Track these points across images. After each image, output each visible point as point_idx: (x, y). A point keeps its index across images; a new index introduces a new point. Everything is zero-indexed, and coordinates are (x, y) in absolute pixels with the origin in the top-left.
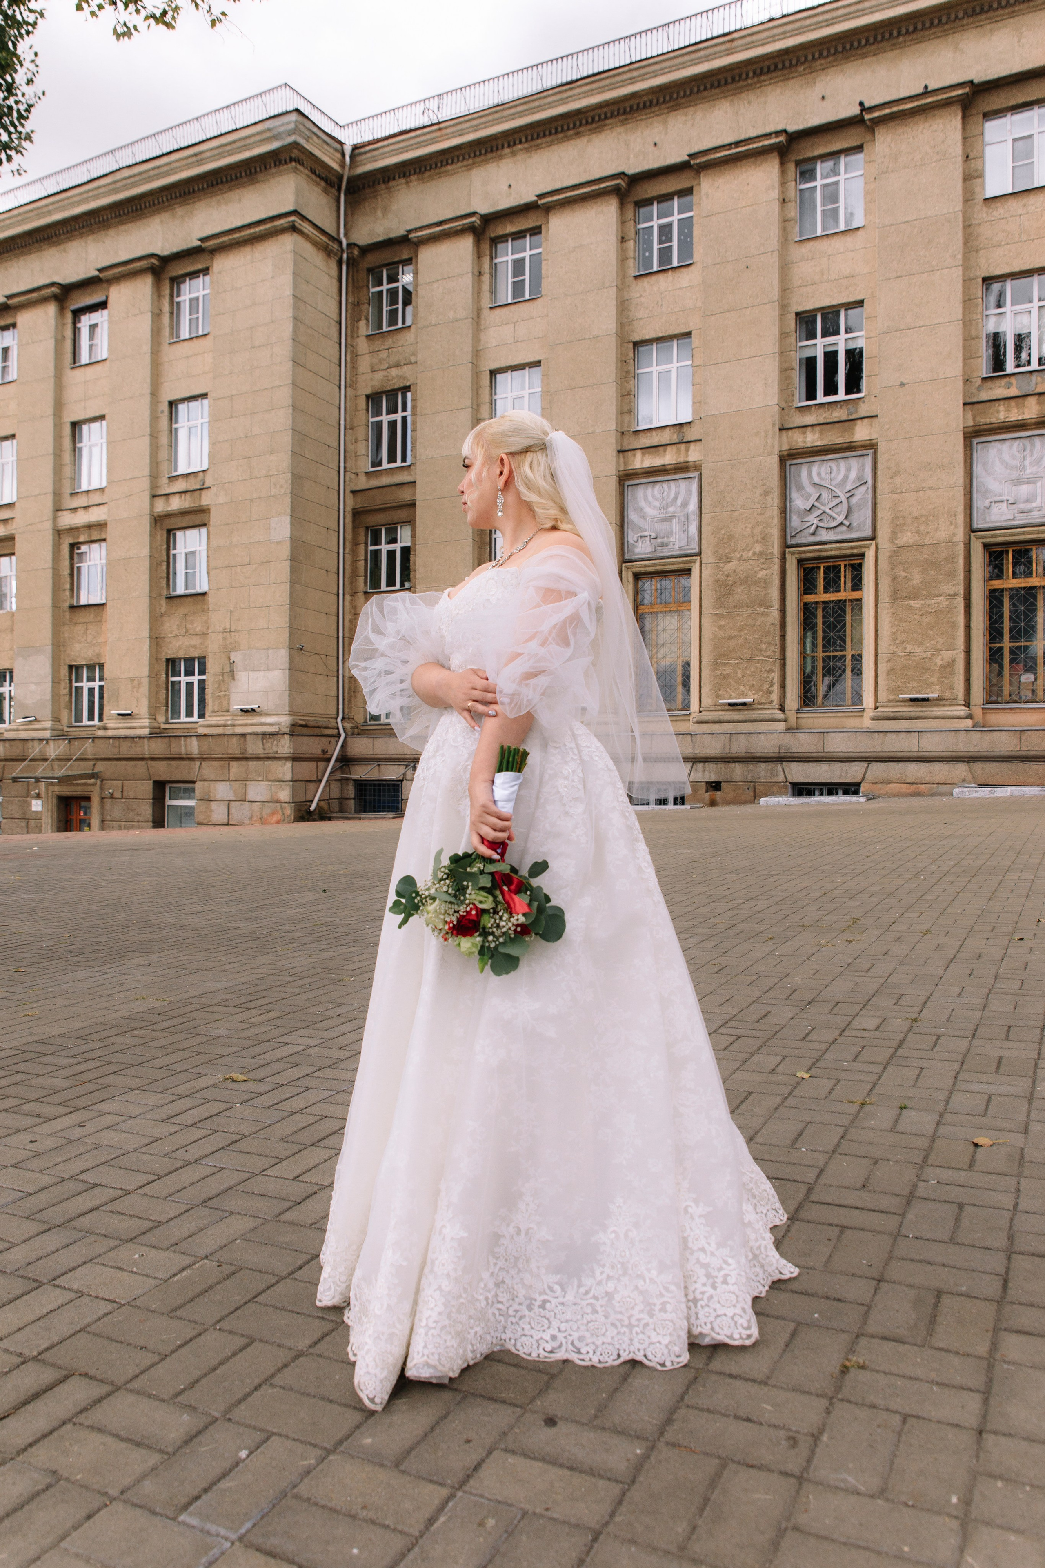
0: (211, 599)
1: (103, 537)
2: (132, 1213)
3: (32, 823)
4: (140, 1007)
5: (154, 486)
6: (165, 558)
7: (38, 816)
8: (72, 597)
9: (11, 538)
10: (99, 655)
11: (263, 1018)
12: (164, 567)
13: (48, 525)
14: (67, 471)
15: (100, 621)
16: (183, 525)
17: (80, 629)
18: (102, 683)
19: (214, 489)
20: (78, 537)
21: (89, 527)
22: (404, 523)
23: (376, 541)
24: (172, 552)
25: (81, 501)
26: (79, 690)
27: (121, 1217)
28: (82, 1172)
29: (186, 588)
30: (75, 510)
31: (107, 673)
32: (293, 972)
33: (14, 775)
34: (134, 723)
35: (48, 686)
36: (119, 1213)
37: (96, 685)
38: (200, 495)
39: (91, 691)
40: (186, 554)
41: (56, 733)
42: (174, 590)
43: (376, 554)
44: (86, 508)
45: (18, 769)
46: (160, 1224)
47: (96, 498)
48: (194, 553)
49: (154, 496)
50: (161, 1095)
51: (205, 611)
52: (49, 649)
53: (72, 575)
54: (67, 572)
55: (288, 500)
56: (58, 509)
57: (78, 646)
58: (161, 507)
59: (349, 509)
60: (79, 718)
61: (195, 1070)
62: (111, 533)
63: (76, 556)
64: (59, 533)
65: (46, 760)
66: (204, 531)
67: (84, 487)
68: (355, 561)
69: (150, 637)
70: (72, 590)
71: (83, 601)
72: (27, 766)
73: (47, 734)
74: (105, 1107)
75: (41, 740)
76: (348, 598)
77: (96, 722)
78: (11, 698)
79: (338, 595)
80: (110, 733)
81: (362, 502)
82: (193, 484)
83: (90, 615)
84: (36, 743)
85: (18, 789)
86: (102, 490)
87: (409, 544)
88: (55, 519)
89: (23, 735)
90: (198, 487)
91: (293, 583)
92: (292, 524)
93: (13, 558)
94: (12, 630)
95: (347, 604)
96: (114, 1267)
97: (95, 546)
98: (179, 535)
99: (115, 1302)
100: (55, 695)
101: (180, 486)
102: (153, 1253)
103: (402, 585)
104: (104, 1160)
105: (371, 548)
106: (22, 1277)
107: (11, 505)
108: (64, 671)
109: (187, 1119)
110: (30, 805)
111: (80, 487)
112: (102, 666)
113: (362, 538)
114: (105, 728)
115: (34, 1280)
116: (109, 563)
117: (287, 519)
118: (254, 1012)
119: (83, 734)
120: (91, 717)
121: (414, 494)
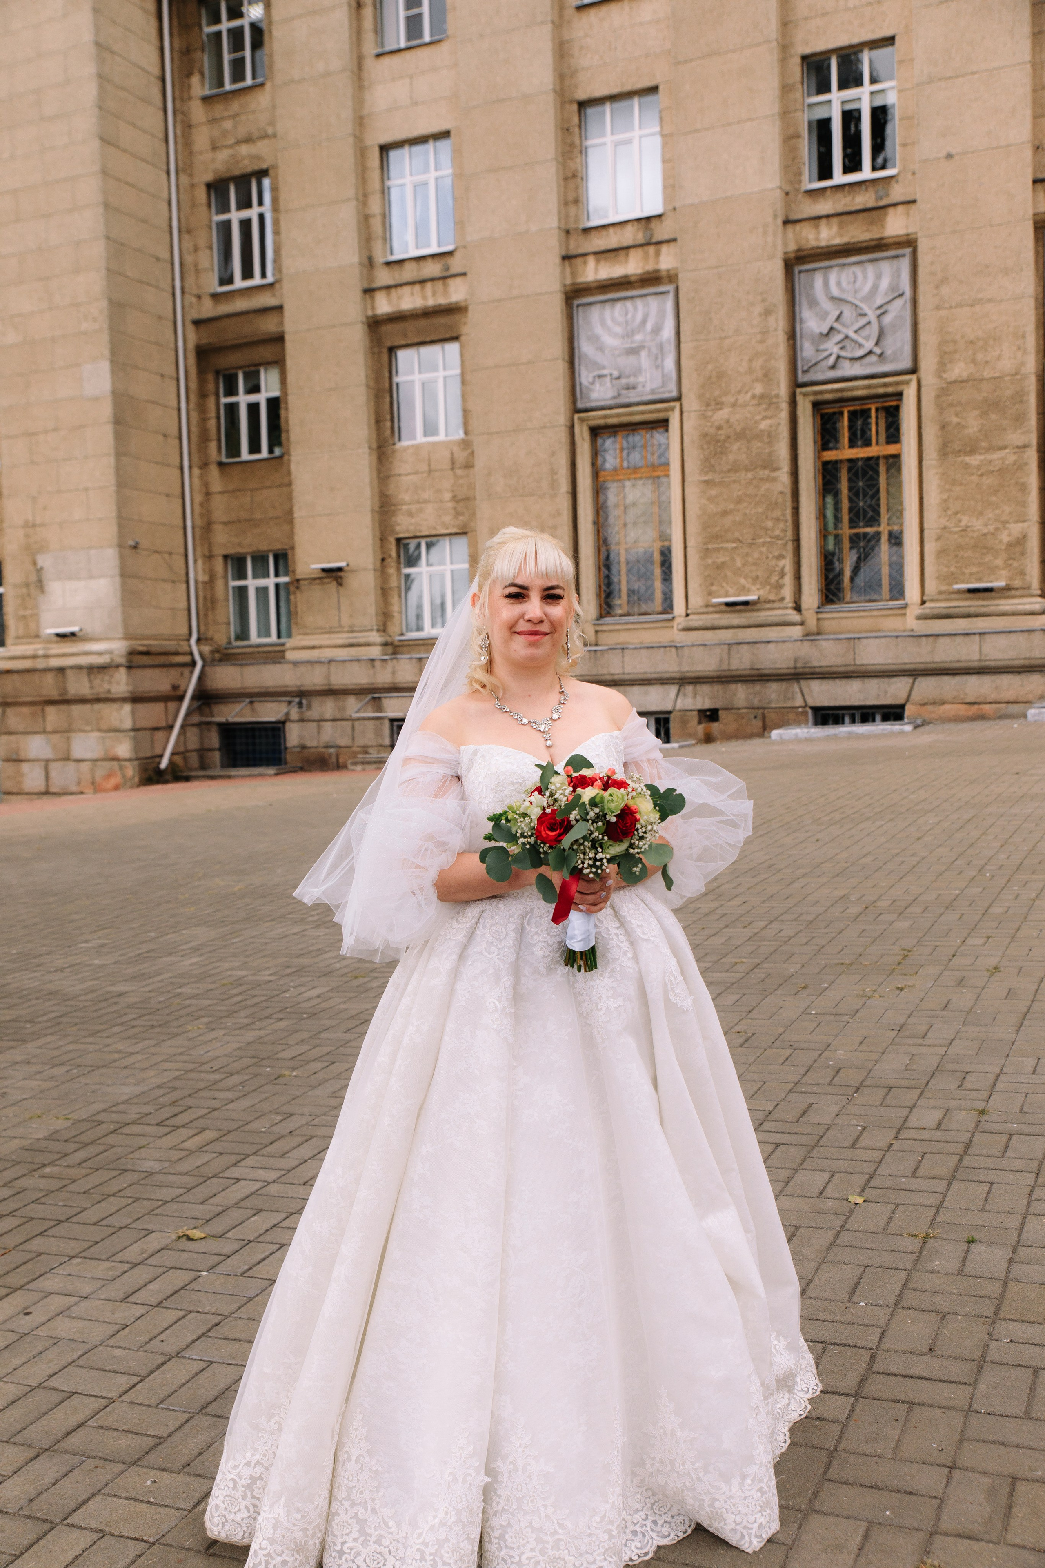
2: (124, 1428)
4: (38, 1131)
11: (198, 1140)
27: (115, 1434)
28: (51, 1376)
32: (216, 1065)
36: (109, 1429)
46: (160, 1440)
50: (108, 1264)
61: (138, 1225)
74: (47, 1283)
96: (127, 1499)
99: (142, 1540)
102: (166, 1478)
104: (70, 1360)
106: (29, 1517)
109: (149, 1295)
115: (44, 1521)
118: (184, 1133)
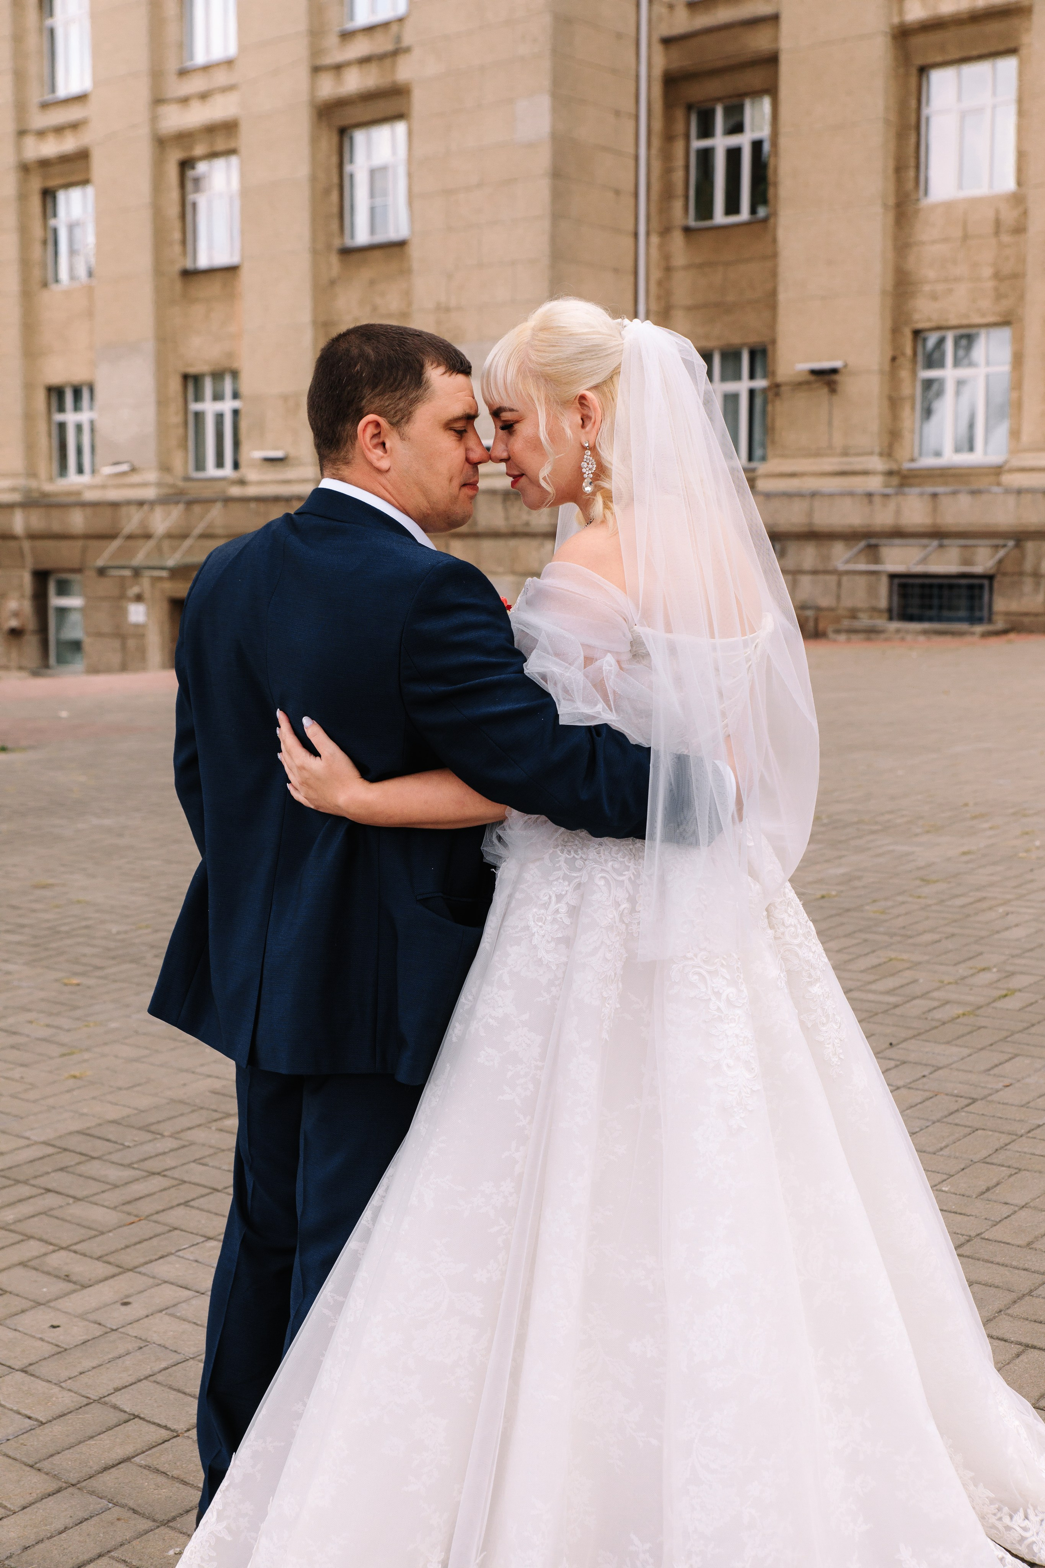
0: (415, 252)
1: (232, 145)
3: (131, 643)
5: (316, 51)
6: (335, 179)
7: (139, 632)
8: (184, 253)
9: (82, 156)
10: (230, 355)
12: (334, 196)
13: (144, 132)
14: (172, 31)
15: (231, 296)
16: (367, 117)
17: (198, 310)
18: (237, 404)
19: (416, 53)
20: (191, 148)
21: (211, 130)
22: (756, 94)
23: (706, 131)
24: (348, 168)
25: (195, 85)
26: (199, 416)
29: (373, 230)
30: (185, 101)
31: (245, 387)
33: (100, 563)
34: (290, 473)
35: (150, 412)
37: (227, 406)
38: (394, 66)
39: (219, 417)
40: (373, 172)
41: (165, 491)
42: (352, 236)
43: (706, 156)
44: (204, 96)
45: (106, 554)
47: (221, 78)
48: (384, 169)
49: (316, 70)
51: (405, 272)
52: (149, 346)
53: (183, 216)
54: (173, 210)
55: (546, 64)
56: (158, 101)
57: (196, 341)
58: (328, 88)
59: (658, 71)
60: (200, 465)
62: (246, 138)
63: (189, 186)
64: (161, 143)
65: (148, 536)
66: (401, 128)
67: (200, 58)
68: (667, 171)
69: (315, 323)
70: (184, 242)
71: (203, 261)
72: (120, 548)
73: (150, 493)
75: (141, 503)
76: (655, 239)
77: (228, 471)
78: (92, 430)
79: (636, 235)
80: (251, 491)
81: (680, 60)
82: (381, 44)
83: (213, 287)
84: (133, 509)
85: (105, 586)
86: (229, 63)
87: (764, 133)
88: (154, 119)
89: (113, 495)
90: (389, 47)
91: (558, 215)
92: (555, 110)
93: (90, 190)
94: (90, 314)
95: (654, 252)
97: (220, 164)
98: (360, 137)
100: (162, 428)
101: (360, 48)
103: (753, 211)
105: (698, 144)
107: (81, 98)
108: (175, 385)
110: (124, 612)
111: (191, 57)
112: (235, 374)
113: (680, 127)
114: (242, 482)
116: (245, 192)
117: (544, 102)
119: (208, 493)
120: (220, 464)
121: (776, 39)
